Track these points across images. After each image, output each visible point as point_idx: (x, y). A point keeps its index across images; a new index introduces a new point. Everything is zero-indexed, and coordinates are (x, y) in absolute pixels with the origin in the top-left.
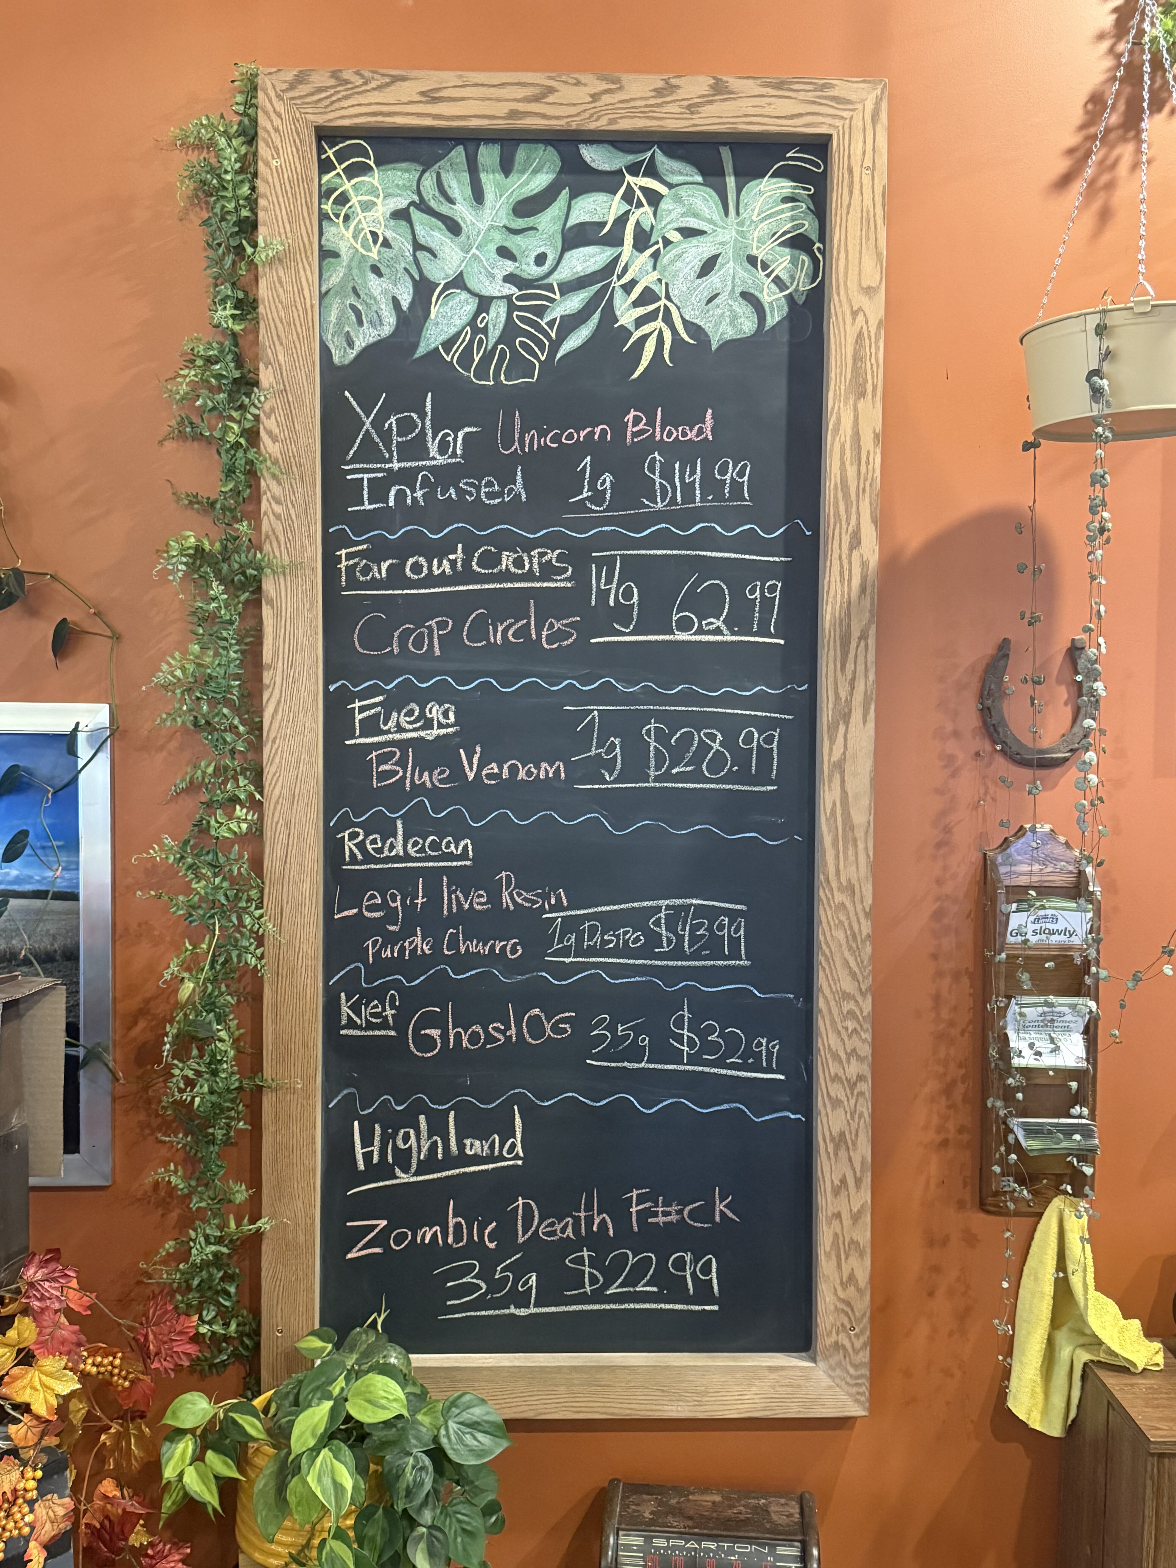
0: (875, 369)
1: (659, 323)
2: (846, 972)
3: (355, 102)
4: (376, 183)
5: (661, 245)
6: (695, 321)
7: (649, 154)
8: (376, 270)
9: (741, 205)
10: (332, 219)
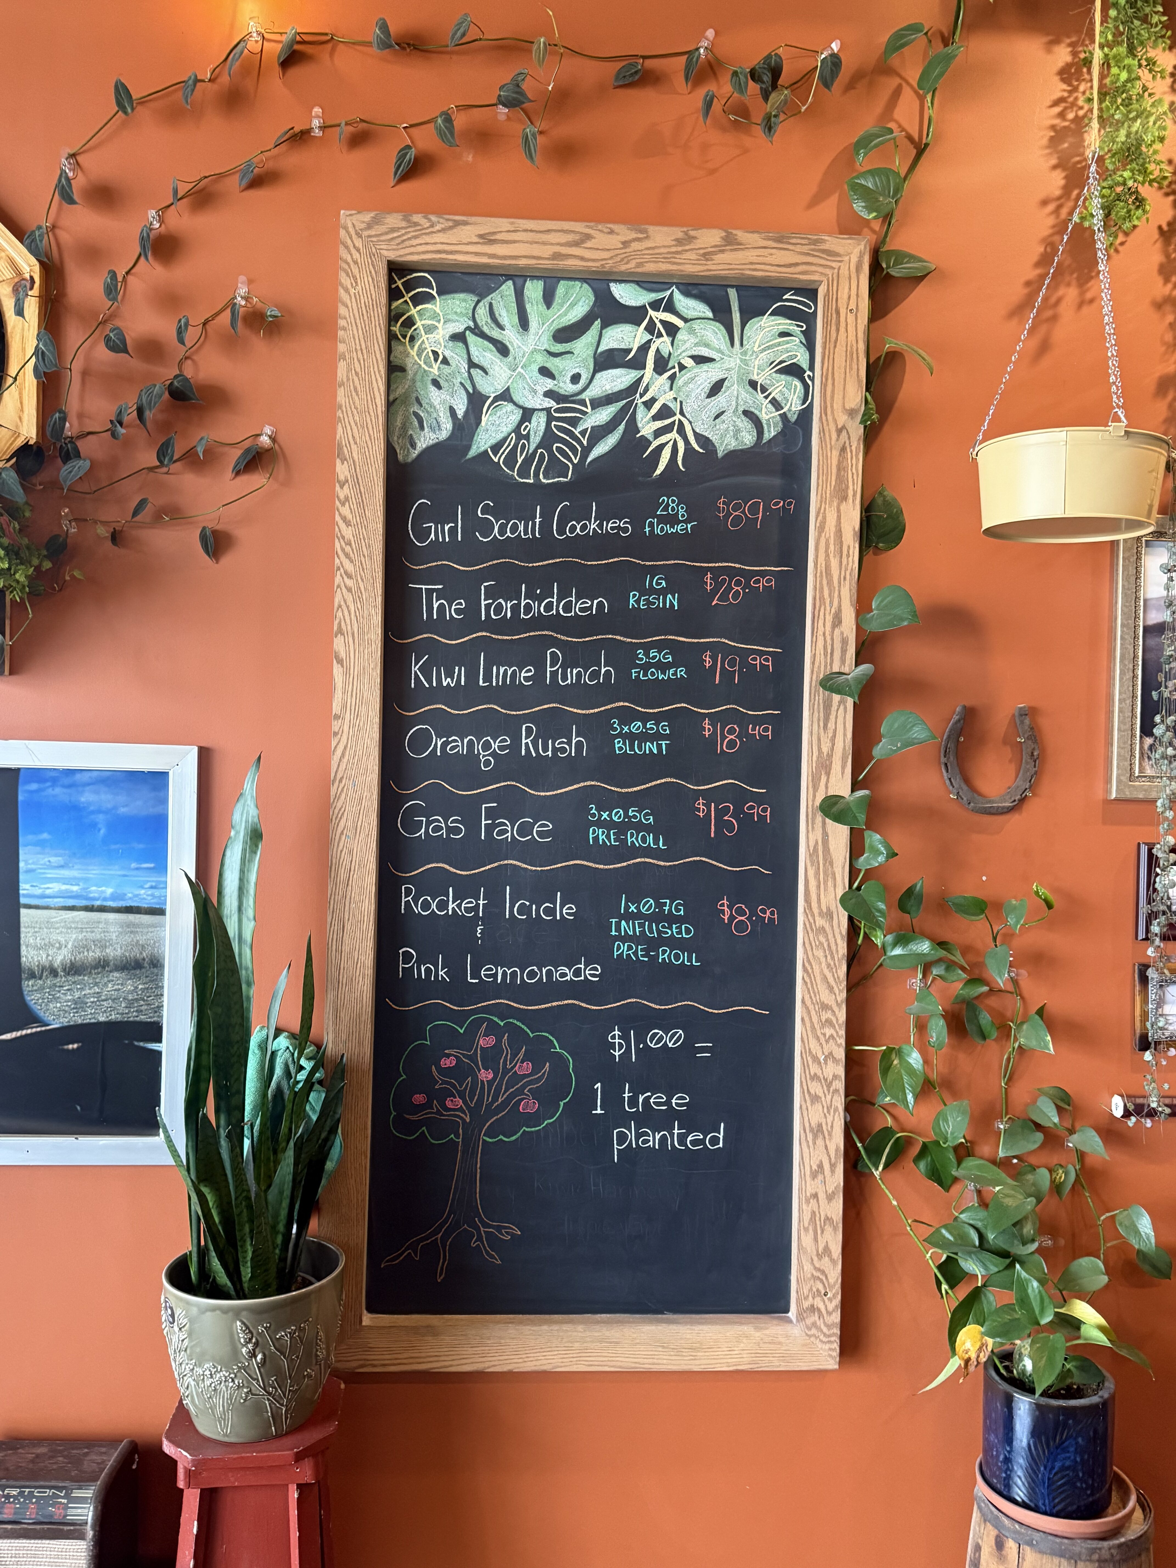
0: (855, 477)
1: (674, 435)
2: (825, 986)
3: (423, 242)
4: (438, 310)
5: (677, 369)
6: (704, 434)
7: (669, 292)
8: (436, 384)
9: (745, 338)
10: (399, 339)
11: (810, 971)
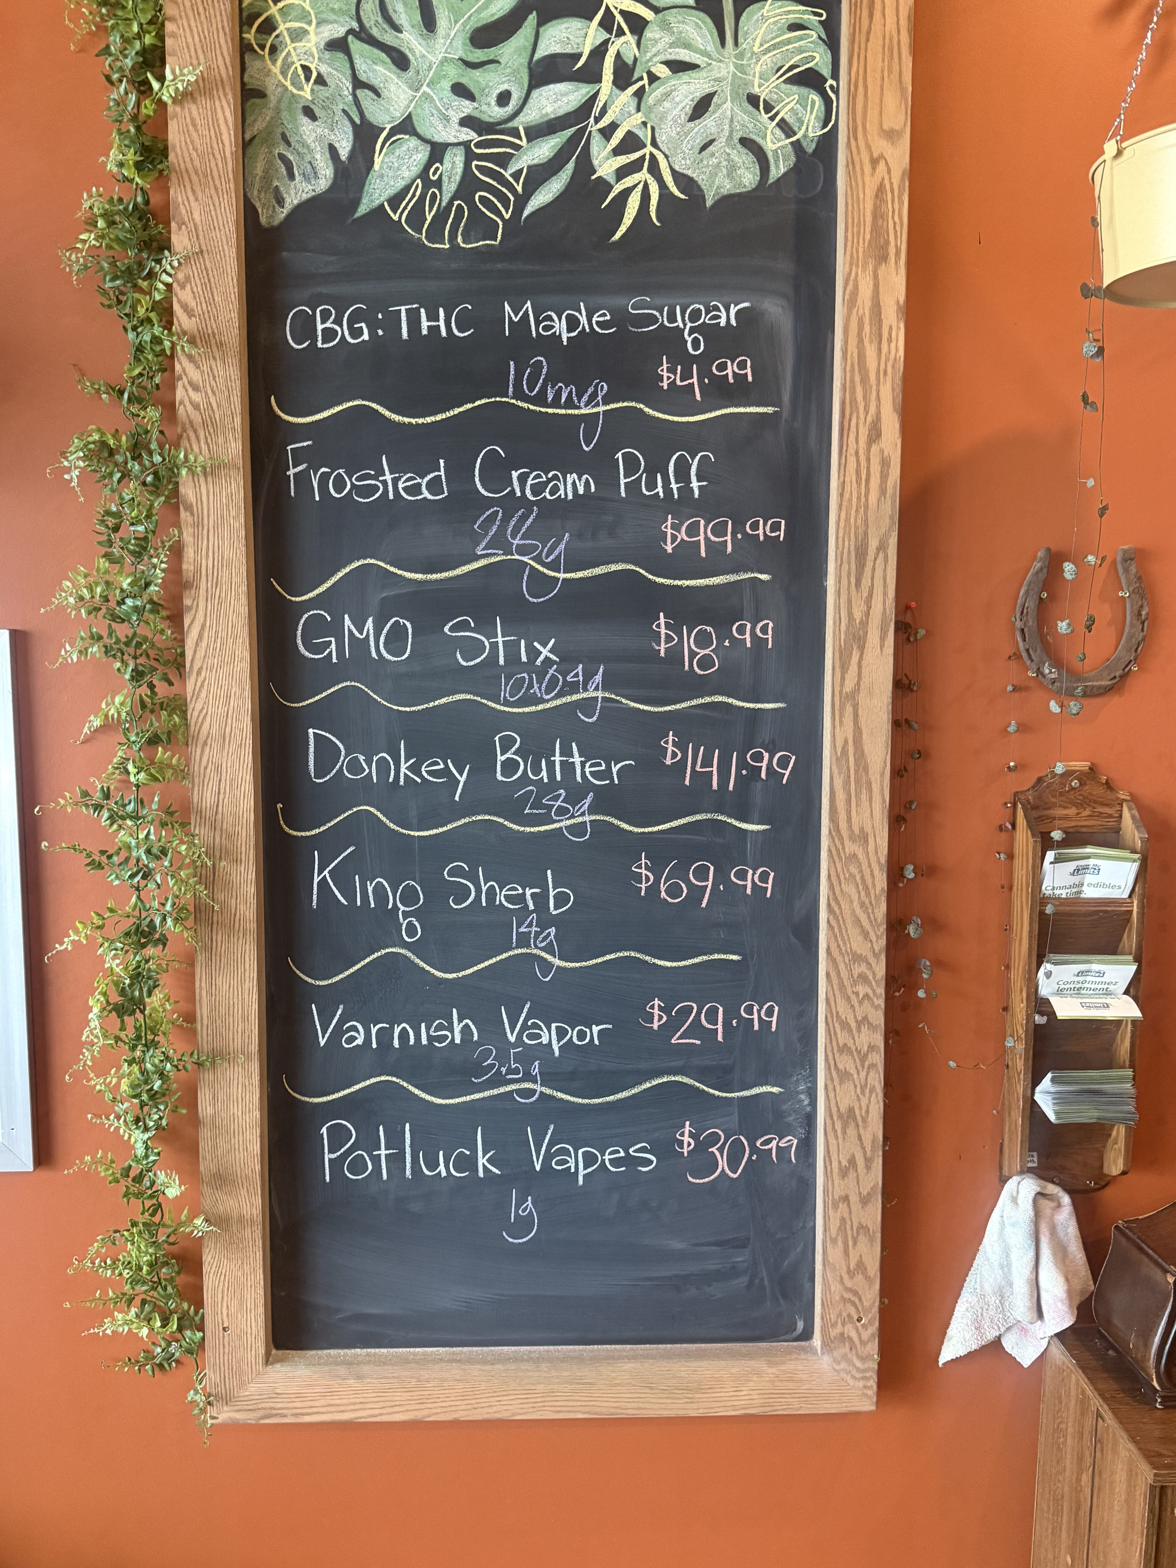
0: (898, 229)
2: (857, 931)
4: (308, 8)
5: (646, 81)
6: (685, 172)
8: (309, 112)
9: (740, 34)
10: (256, 51)
11: (838, 912)
